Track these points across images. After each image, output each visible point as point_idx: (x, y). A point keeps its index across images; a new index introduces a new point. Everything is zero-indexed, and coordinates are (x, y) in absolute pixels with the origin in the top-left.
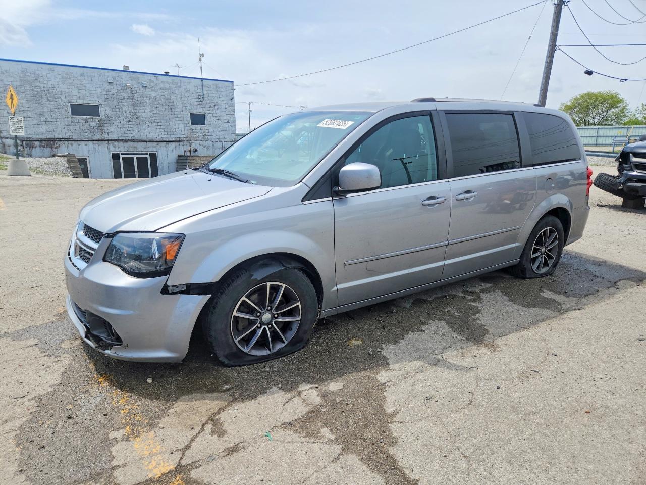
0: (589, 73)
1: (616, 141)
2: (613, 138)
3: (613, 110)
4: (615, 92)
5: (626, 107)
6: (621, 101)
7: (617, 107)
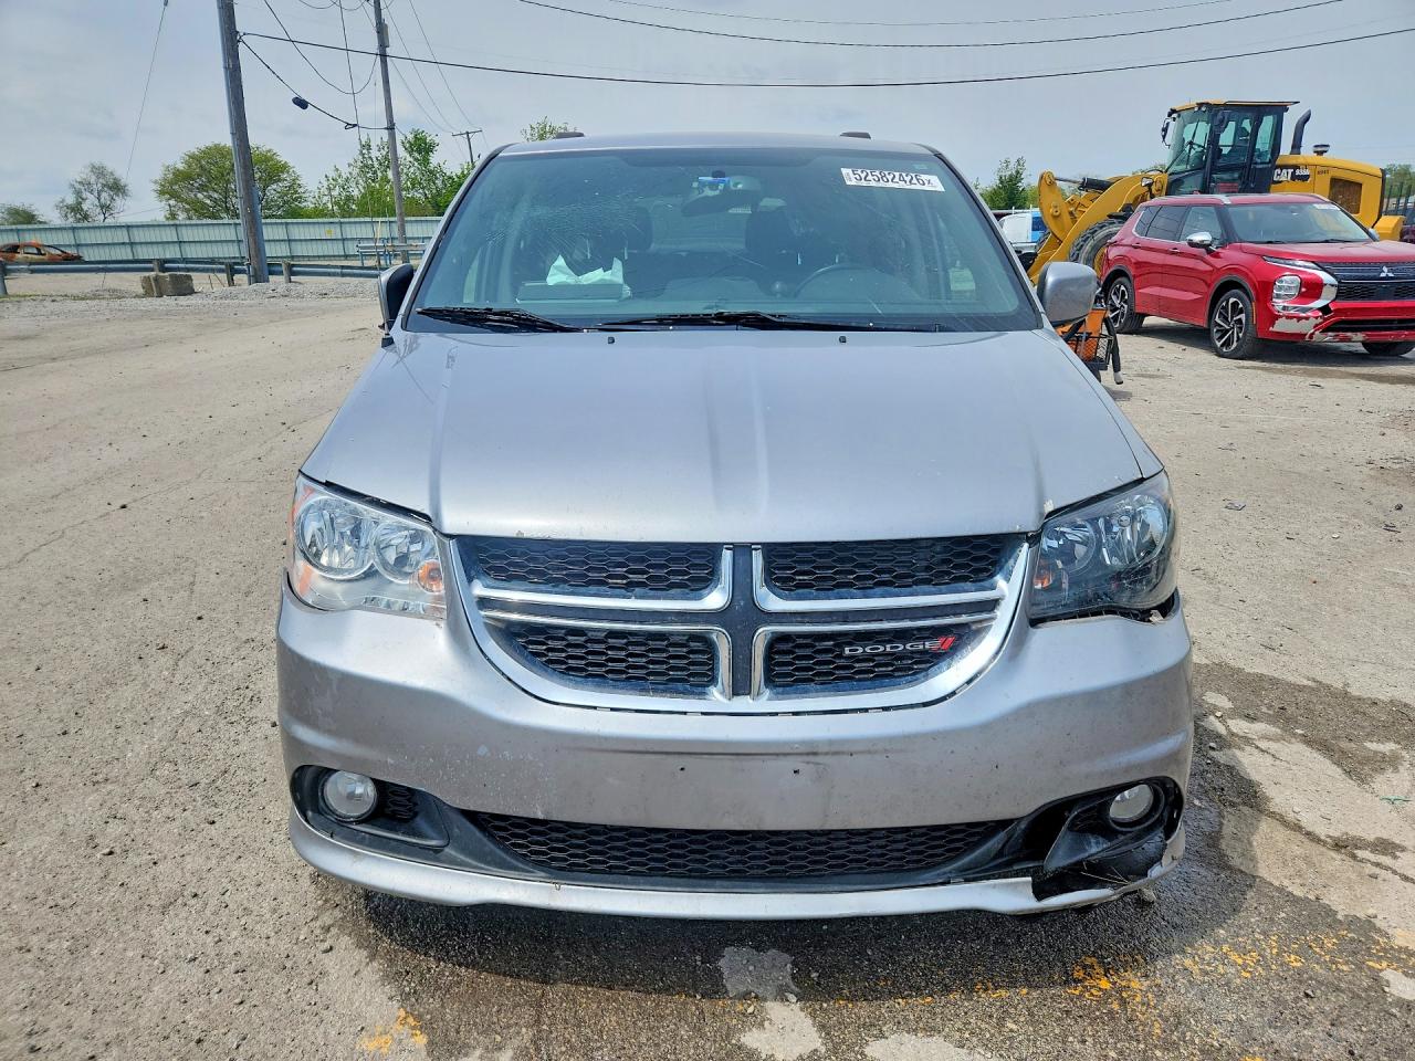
0: (302, 104)
1: (362, 248)
2: (356, 243)
3: (274, 186)
4: (268, 148)
5: (298, 182)
6: (284, 168)
7: (279, 180)
